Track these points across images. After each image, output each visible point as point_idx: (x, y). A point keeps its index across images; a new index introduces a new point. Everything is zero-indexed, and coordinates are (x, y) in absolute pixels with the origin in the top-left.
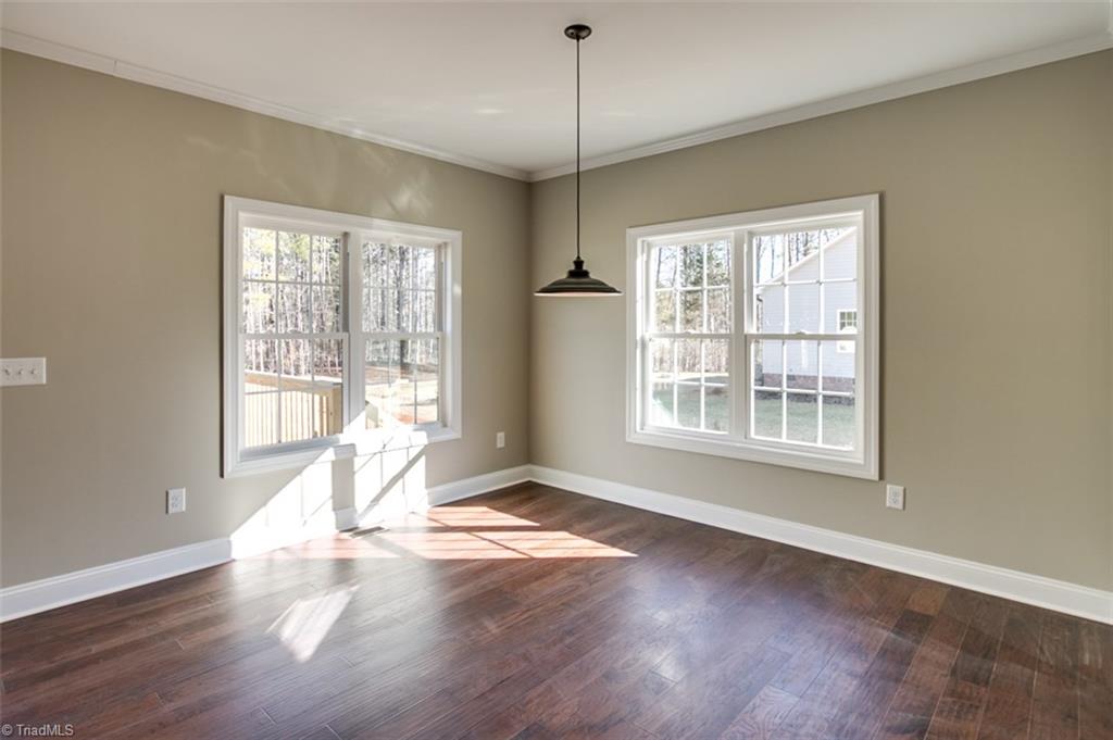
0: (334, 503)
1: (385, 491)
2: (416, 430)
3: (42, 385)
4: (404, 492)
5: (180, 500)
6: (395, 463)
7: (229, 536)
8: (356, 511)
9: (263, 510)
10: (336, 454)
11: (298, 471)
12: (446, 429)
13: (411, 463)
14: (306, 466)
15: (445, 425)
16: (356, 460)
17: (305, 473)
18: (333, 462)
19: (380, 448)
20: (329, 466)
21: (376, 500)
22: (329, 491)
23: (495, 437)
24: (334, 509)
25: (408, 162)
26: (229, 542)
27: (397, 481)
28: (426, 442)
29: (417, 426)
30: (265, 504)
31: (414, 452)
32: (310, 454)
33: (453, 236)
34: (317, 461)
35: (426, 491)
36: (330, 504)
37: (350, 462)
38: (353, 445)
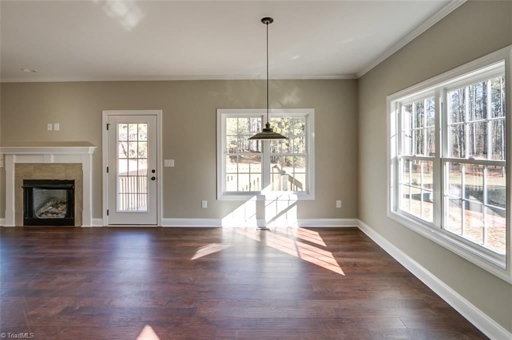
0: (257, 216)
1: (278, 216)
2: (294, 194)
3: (173, 167)
4: (286, 218)
5: (205, 204)
6: (283, 206)
7: (221, 218)
8: (265, 221)
9: (232, 213)
10: (257, 198)
11: (244, 202)
12: (308, 195)
13: (290, 207)
14: (246, 201)
15: (308, 194)
16: (266, 201)
17: (246, 203)
18: (256, 201)
19: (276, 199)
20: (255, 202)
21: (274, 219)
22: (255, 212)
23: (336, 202)
24: (257, 218)
25: (289, 84)
26: (221, 221)
27: (283, 213)
28: (297, 199)
29: (294, 192)
30: (232, 211)
31: (291, 203)
32: (248, 196)
33: (311, 111)
34: (251, 200)
35: (296, 220)
36: (255, 216)
37: (263, 202)
38: (264, 196)
